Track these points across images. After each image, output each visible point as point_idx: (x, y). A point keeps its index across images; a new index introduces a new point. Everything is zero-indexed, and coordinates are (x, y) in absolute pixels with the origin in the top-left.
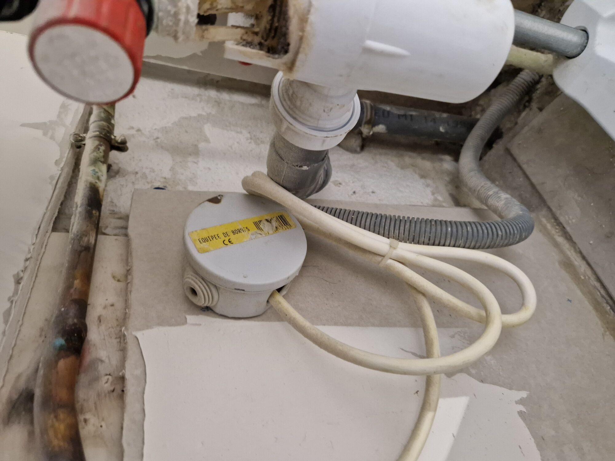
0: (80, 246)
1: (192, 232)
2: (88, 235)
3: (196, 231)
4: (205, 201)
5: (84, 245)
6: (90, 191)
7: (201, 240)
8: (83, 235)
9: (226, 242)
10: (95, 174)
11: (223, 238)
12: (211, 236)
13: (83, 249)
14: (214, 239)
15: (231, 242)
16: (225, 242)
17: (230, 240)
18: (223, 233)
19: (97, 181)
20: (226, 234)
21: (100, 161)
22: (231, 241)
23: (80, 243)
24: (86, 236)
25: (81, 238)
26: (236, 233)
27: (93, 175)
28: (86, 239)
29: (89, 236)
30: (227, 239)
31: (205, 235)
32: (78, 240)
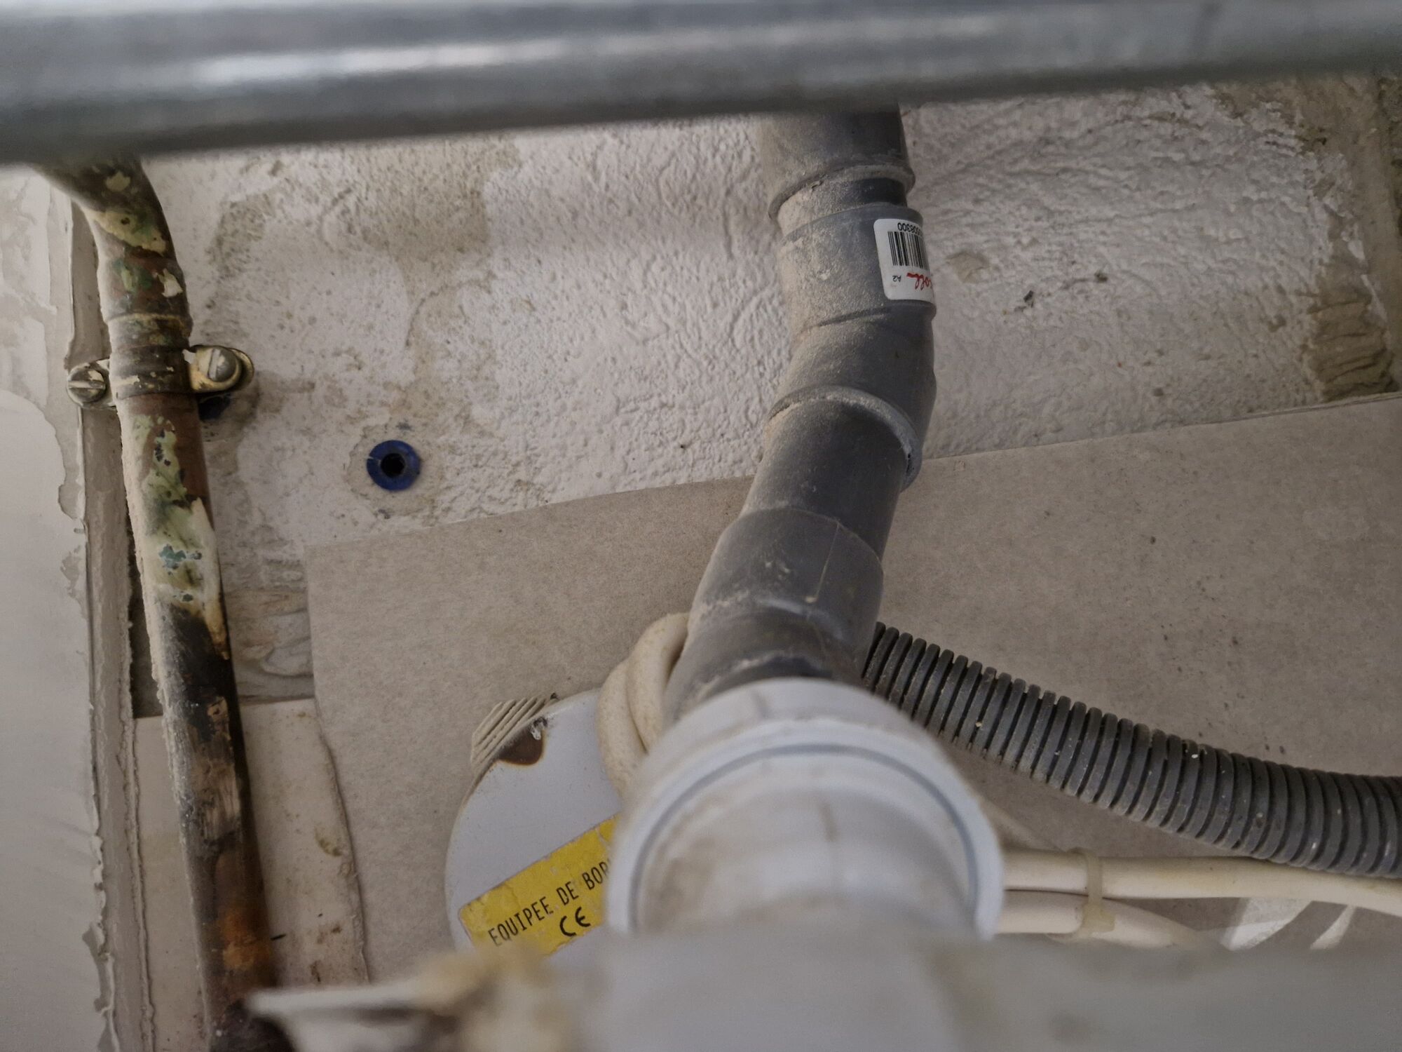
0: (206, 841)
1: (469, 904)
2: (217, 803)
3: (478, 899)
4: (494, 760)
5: (216, 837)
6: (180, 639)
7: (495, 933)
8: (204, 803)
9: (570, 925)
10: (175, 567)
11: (559, 910)
12: (524, 911)
13: (215, 848)
14: (534, 919)
15: (583, 922)
16: (565, 924)
17: (579, 916)
18: (558, 891)
19: (189, 591)
20: (565, 893)
21: (175, 503)
22: (583, 918)
23: (202, 834)
24: (212, 804)
25: (201, 815)
26: (595, 882)
27: (171, 570)
28: (213, 816)
29: (221, 799)
30: (570, 911)
31: (506, 910)
32: (196, 822)
